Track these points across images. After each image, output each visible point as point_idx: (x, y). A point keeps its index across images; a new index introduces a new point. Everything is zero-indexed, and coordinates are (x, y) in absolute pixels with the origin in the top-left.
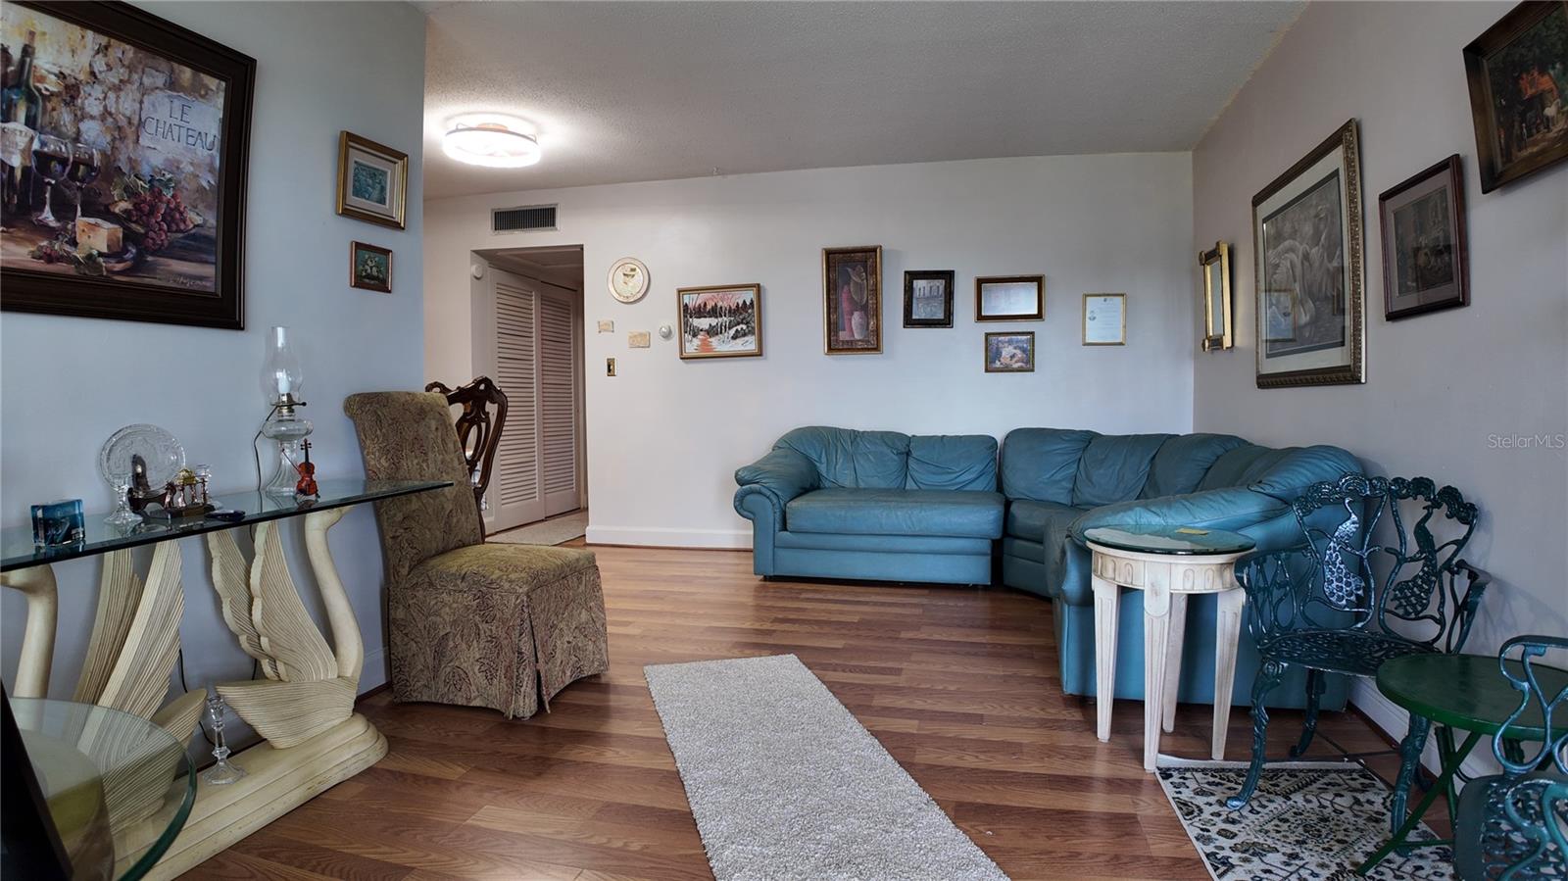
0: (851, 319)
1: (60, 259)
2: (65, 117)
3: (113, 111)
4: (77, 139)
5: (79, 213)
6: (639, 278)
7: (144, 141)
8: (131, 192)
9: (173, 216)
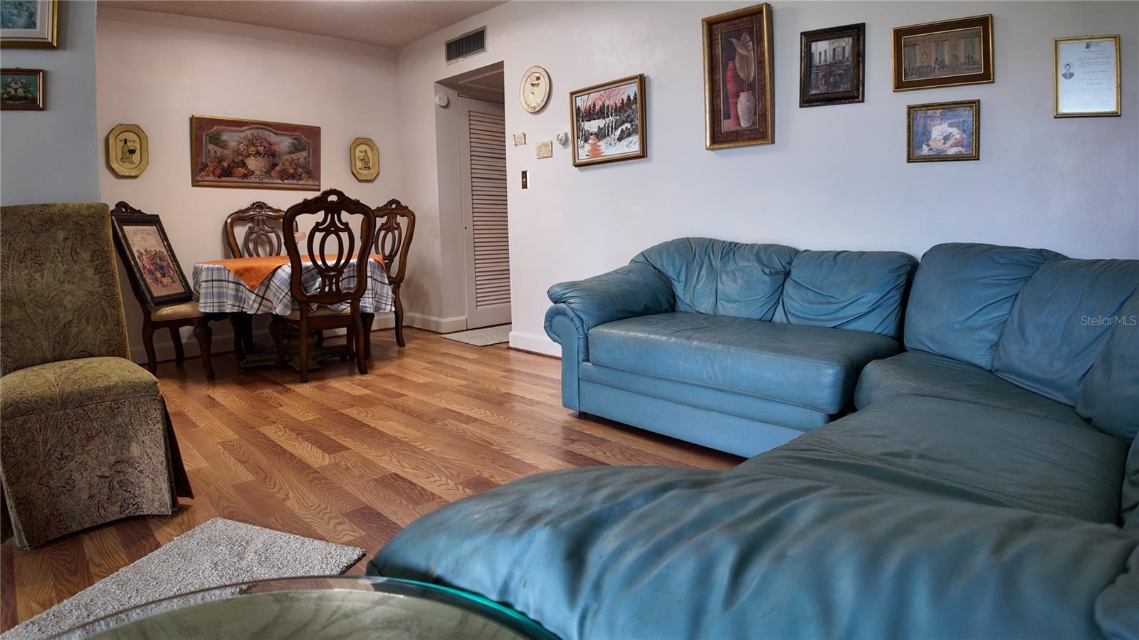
0: (737, 103)
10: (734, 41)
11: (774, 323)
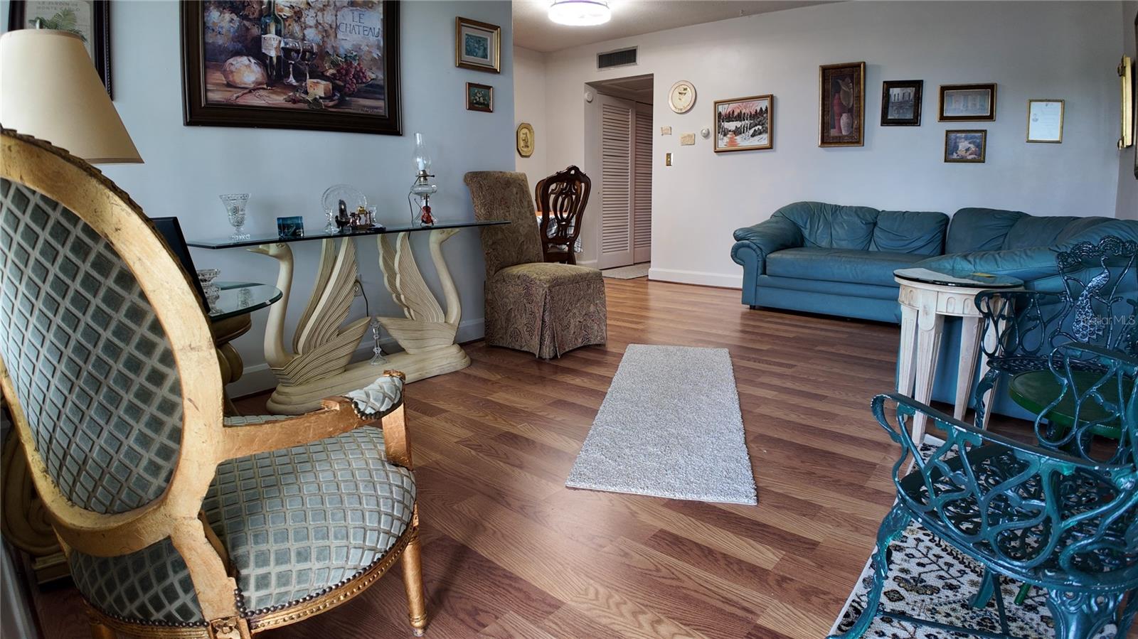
0: (840, 119)
1: (300, 101)
2: (296, 28)
3: (321, 22)
4: (303, 39)
5: (308, 77)
6: (690, 93)
7: (340, 36)
8: (334, 64)
9: (359, 75)
10: (840, 81)
11: (870, 252)
